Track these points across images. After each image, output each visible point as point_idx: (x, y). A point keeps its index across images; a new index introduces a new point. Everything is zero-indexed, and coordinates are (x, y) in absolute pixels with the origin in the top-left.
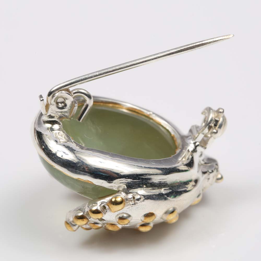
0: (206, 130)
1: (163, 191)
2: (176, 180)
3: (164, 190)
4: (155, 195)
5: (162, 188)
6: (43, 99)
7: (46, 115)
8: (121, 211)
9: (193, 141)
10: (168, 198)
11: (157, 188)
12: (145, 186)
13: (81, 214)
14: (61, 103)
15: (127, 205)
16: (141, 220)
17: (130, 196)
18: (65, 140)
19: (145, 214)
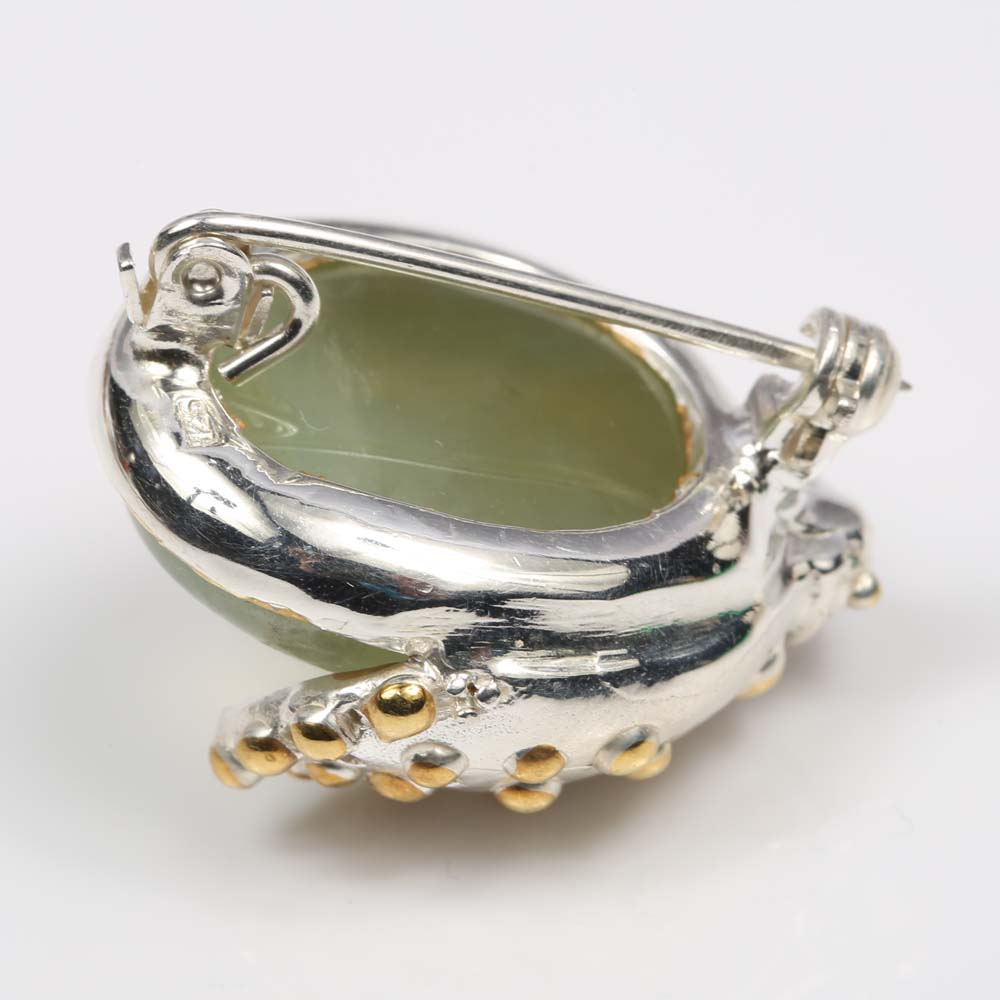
0: (814, 401)
1: (594, 664)
2: (658, 617)
3: (603, 658)
4: (559, 680)
5: (595, 651)
6: (131, 263)
7: (142, 325)
8: (423, 736)
9: (754, 443)
10: (615, 690)
11: (570, 651)
12: (520, 643)
13: (264, 733)
14: (204, 283)
15: (443, 716)
16: (507, 771)
17: (458, 680)
18: (210, 435)
19: (518, 749)
